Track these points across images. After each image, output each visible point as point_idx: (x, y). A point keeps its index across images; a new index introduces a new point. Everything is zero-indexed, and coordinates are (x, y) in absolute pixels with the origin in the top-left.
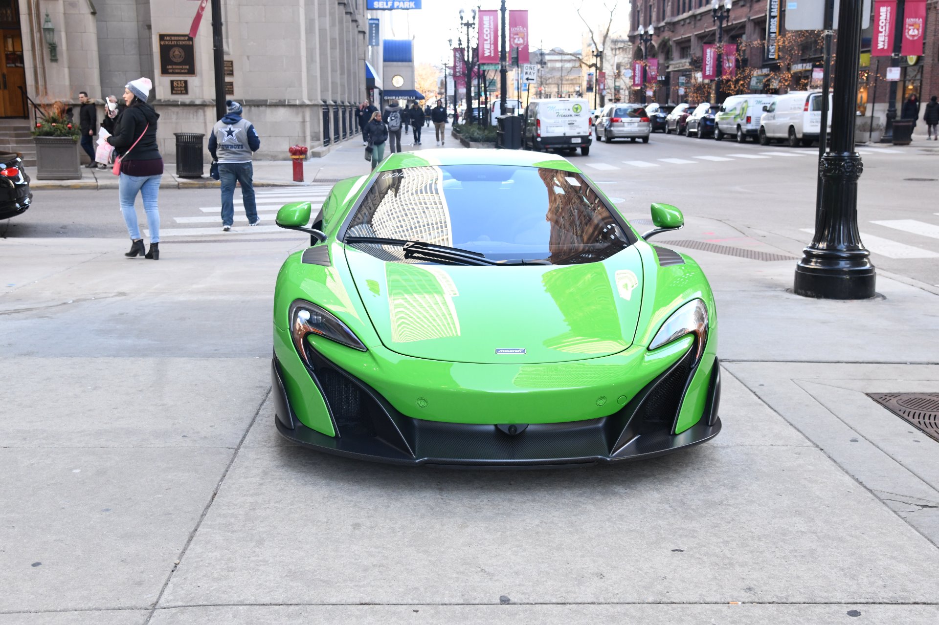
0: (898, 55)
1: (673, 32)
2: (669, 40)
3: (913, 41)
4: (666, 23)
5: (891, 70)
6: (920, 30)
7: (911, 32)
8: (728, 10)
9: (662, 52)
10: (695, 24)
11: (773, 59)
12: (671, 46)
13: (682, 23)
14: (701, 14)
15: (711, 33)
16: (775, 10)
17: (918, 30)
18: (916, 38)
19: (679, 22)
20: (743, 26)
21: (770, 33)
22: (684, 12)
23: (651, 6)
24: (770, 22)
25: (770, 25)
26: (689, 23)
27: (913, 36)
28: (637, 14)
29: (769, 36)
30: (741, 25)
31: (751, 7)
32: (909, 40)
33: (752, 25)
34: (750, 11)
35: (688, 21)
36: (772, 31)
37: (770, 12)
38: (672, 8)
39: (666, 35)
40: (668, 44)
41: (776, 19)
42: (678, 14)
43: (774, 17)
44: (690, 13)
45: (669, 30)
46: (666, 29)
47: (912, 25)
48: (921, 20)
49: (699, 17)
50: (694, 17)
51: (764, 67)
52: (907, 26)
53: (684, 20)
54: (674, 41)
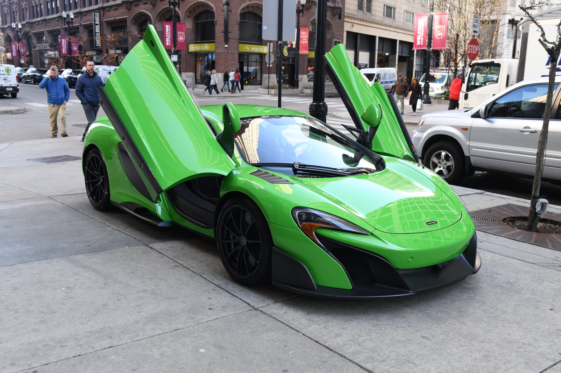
0: (176, 49)
1: (31, 28)
2: (29, 32)
3: (182, 43)
4: (26, 22)
5: (173, 56)
6: (184, 38)
7: (180, 38)
8: (72, 19)
9: (25, 39)
10: (46, 24)
11: (99, 47)
12: (31, 36)
13: (37, 23)
14: (50, 19)
15: (58, 30)
16: (97, 21)
17: (183, 37)
18: (182, 41)
19: (35, 22)
20: (77, 28)
21: (96, 33)
22: (37, 17)
23: (14, 12)
24: (95, 27)
25: (95, 29)
26: (42, 24)
27: (181, 40)
28: (4, 15)
29: (96, 35)
30: (76, 27)
31: (81, 18)
32: (179, 42)
33: (83, 27)
34: (81, 20)
35: (41, 22)
36: (96, 32)
37: (95, 22)
38: (30, 14)
39: (27, 29)
40: (29, 34)
41: (98, 26)
42: (34, 18)
43: (97, 25)
44: (42, 18)
45: (29, 26)
46: (27, 25)
47: (180, 35)
48: (184, 33)
49: (48, 21)
50: (45, 20)
51: (93, 50)
52: (178, 35)
53: (38, 21)
54: (33, 33)
